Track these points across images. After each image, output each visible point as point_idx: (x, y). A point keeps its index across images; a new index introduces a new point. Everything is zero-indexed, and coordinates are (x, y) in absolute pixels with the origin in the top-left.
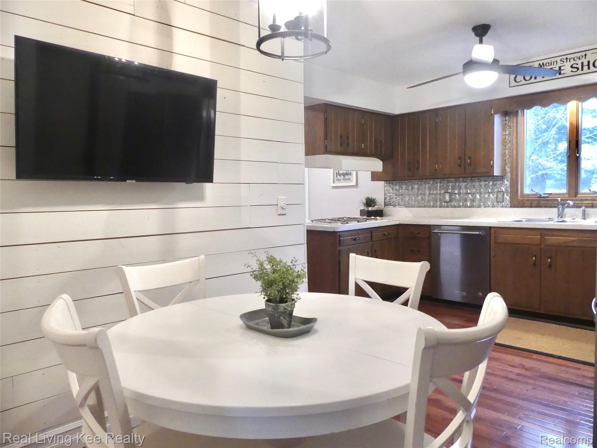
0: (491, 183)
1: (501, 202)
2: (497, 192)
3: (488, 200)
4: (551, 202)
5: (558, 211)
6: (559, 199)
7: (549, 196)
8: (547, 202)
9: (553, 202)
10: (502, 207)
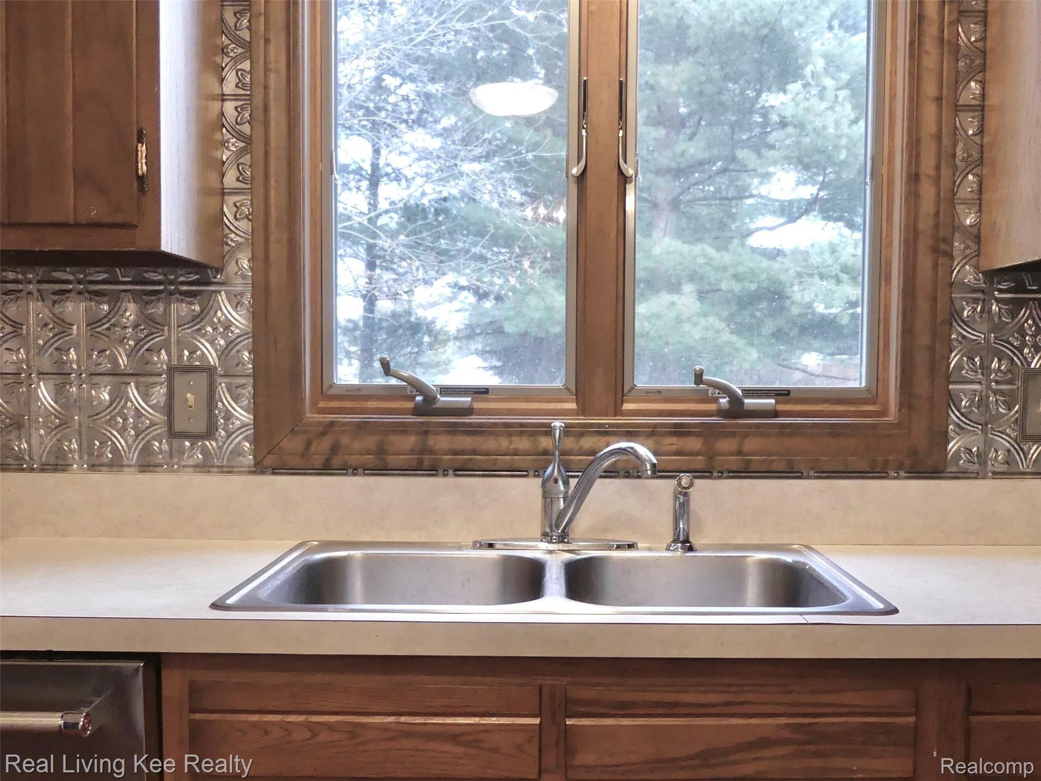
0: (130, 312)
1: (194, 437)
2: (172, 371)
3: (112, 422)
4: (490, 444)
5: (548, 497)
6: (557, 424)
7: (477, 405)
8: (466, 442)
9: (504, 443)
10: (204, 467)
